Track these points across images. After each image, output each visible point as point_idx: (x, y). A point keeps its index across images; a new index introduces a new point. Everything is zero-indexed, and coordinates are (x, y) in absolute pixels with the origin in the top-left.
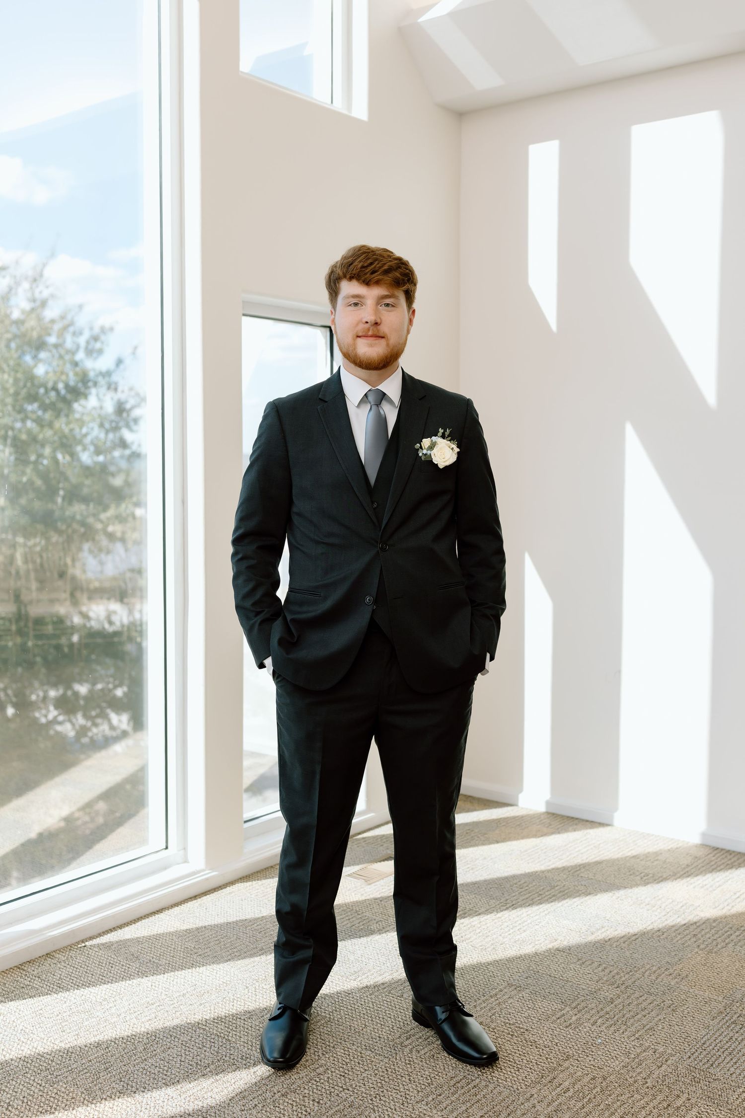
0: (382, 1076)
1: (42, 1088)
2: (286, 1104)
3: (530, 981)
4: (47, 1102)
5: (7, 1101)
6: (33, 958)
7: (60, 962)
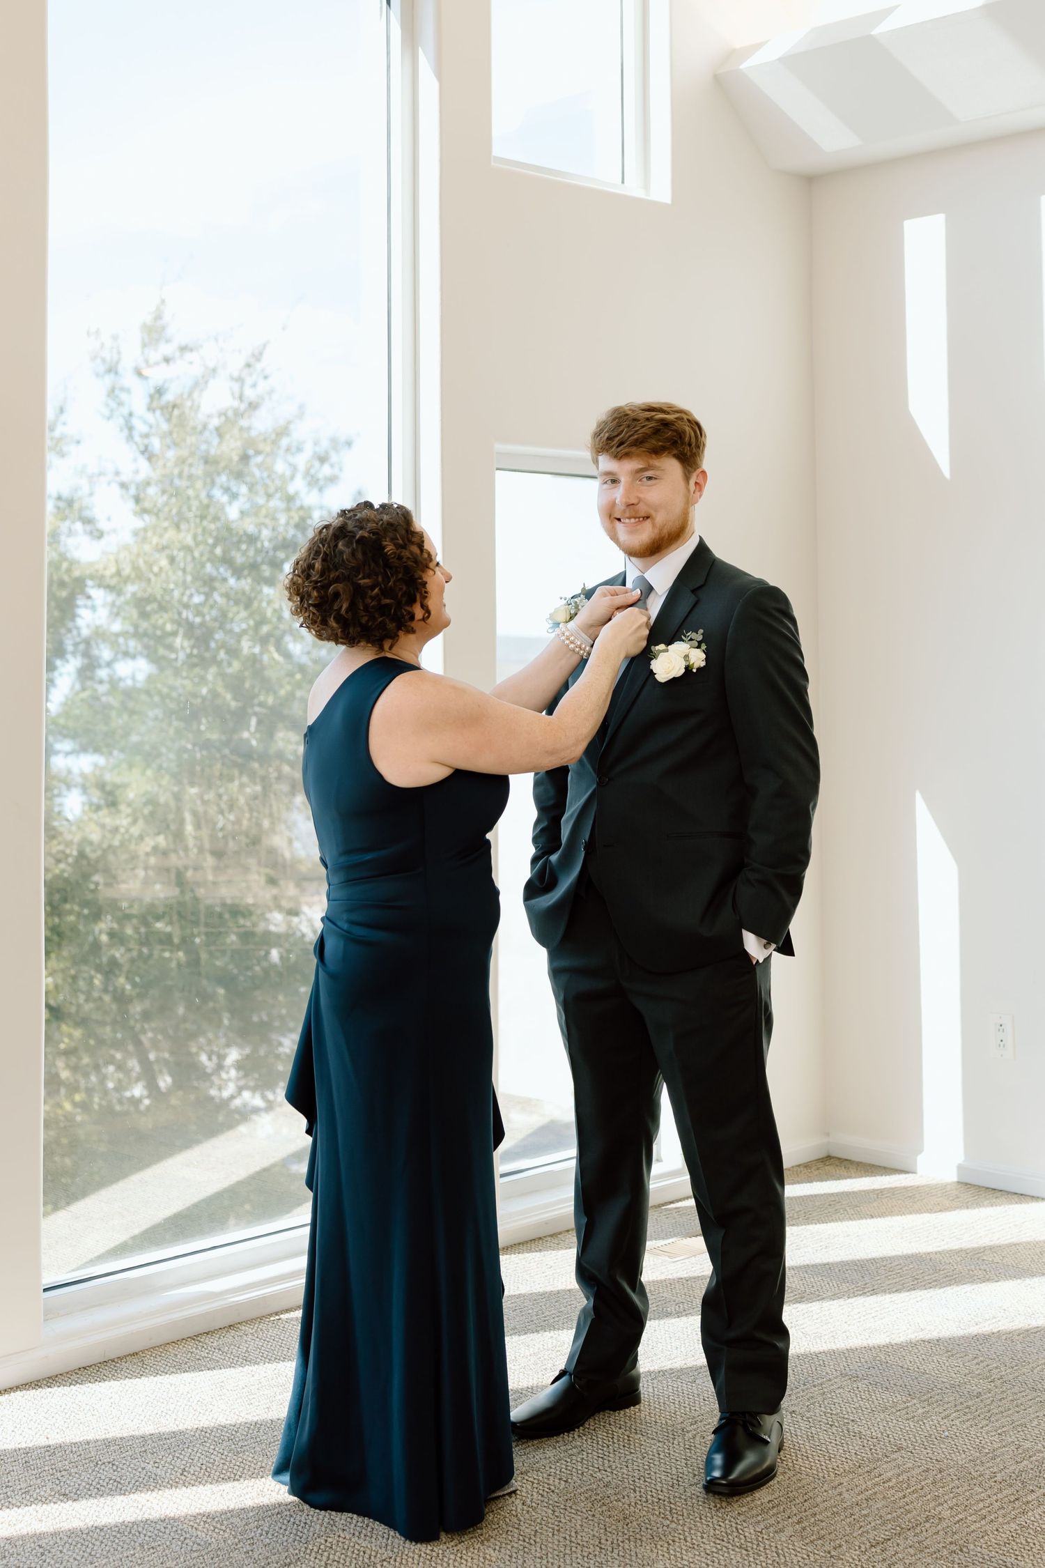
0: (652, 1459)
1: (223, 1457)
2: (525, 1481)
3: (872, 1371)
4: (230, 1470)
5: (182, 1467)
6: (212, 1330)
7: (246, 1335)
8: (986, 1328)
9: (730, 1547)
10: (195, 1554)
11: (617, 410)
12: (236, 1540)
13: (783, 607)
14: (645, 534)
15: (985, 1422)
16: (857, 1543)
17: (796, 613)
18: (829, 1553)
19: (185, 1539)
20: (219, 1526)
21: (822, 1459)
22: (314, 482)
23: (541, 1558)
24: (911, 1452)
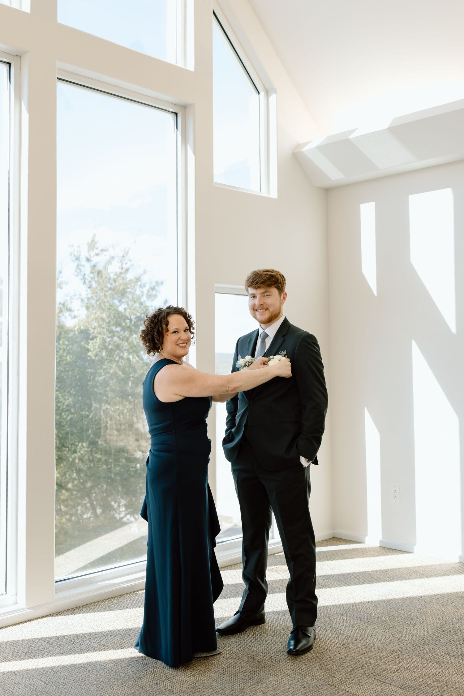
0: (269, 642)
1: (118, 641)
2: (224, 650)
3: (348, 612)
4: (120, 645)
5: (103, 644)
6: (114, 596)
7: (126, 598)
8: (389, 597)
9: (296, 673)
10: (108, 674)
11: (254, 272)
12: (122, 669)
13: (314, 341)
14: (267, 316)
15: (387, 630)
16: (341, 672)
17: (319, 343)
18: (331, 675)
19: (104, 669)
20: (116, 664)
21: (329, 643)
22: (149, 296)
23: (229, 676)
24: (361, 641)
